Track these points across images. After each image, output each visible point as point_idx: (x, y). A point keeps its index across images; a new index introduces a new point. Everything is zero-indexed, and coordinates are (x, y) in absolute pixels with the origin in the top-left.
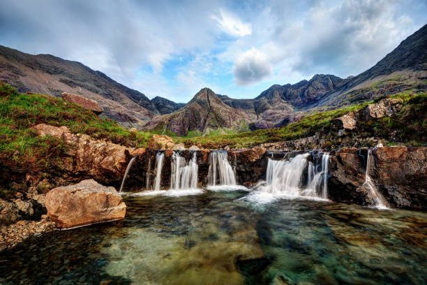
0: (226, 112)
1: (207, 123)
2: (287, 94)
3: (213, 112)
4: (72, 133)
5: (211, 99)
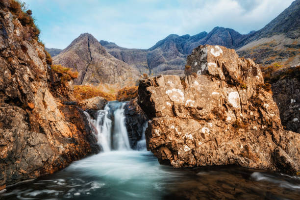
0: (110, 64)
1: (86, 77)
2: (185, 47)
3: (94, 64)
5: (93, 48)
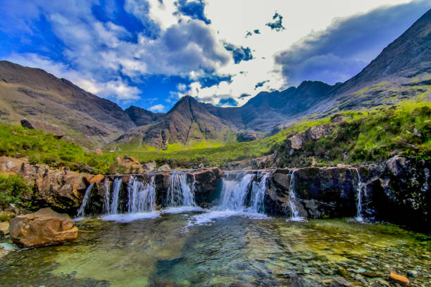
1: (190, 134)
3: (196, 122)
4: (31, 164)
5: (193, 108)
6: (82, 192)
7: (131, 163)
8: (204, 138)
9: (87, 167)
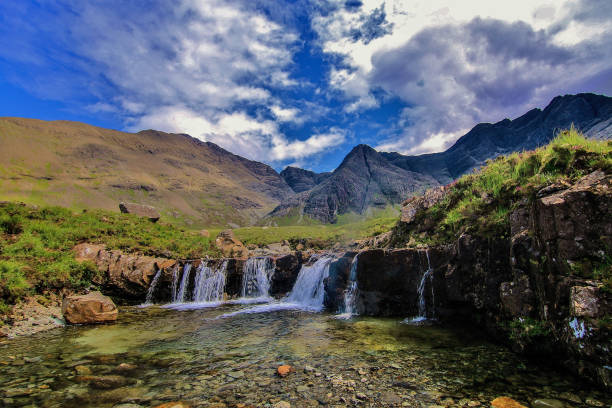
1: (368, 199)
3: (375, 181)
4: (106, 250)
6: (151, 278)
7: (232, 245)
8: (388, 203)
9: (165, 251)
